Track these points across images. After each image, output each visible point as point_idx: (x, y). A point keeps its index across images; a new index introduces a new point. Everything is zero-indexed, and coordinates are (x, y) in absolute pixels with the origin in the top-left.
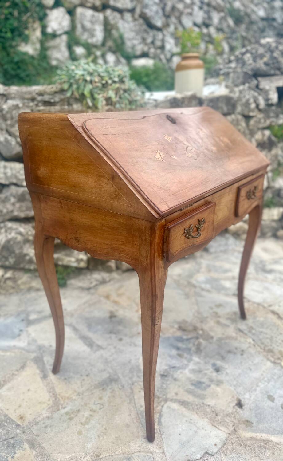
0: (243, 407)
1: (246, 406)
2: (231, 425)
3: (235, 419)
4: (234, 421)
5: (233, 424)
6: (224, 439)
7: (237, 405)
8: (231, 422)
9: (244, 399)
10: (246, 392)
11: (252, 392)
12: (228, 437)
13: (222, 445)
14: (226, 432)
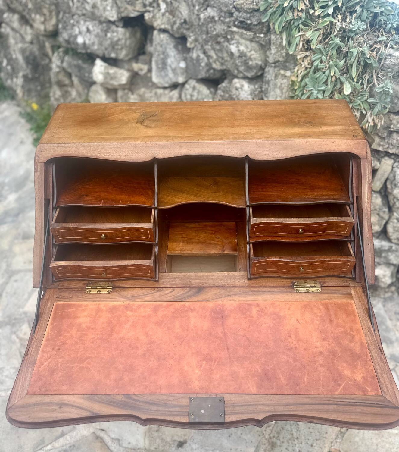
0: (180, 449)
1: (182, 450)
2: (155, 447)
3: (163, 447)
4: (160, 447)
5: (157, 447)
6: (139, 447)
7: (180, 442)
8: (157, 445)
9: (190, 445)
10: (199, 444)
11: (201, 448)
12: (143, 449)
13: (132, 448)
14: (146, 446)
